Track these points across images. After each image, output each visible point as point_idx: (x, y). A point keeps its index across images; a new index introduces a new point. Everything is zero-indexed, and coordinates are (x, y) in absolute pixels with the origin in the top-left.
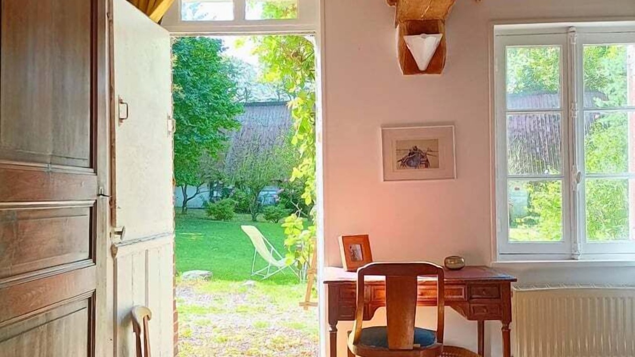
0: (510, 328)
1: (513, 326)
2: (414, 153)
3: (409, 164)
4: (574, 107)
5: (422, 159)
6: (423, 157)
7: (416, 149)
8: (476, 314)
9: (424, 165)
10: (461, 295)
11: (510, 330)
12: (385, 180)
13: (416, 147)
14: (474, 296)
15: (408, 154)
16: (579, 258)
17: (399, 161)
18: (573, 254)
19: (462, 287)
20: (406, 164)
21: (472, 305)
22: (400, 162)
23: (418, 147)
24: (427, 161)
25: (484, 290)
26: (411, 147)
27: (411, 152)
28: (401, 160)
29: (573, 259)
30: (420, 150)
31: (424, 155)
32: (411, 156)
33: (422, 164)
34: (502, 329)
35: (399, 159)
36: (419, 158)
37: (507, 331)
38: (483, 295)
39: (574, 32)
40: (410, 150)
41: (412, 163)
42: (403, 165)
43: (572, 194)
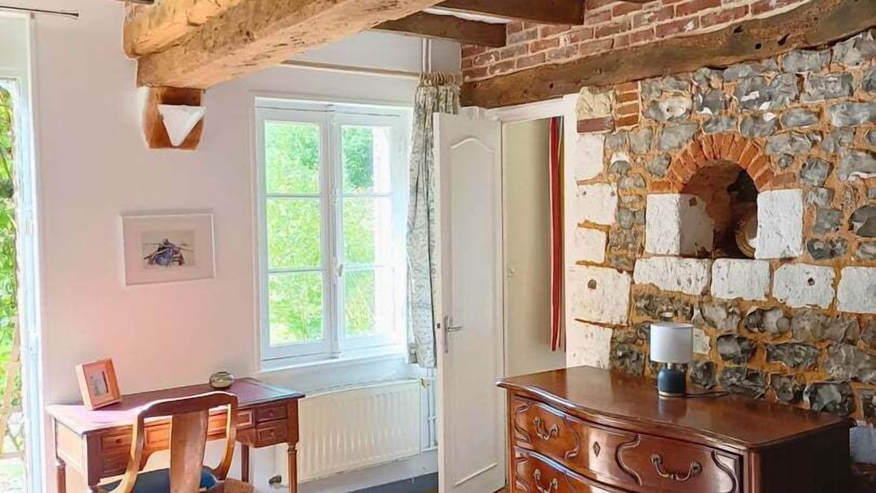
0: (296, 449)
1: (299, 446)
2: (164, 248)
3: (158, 262)
4: (335, 193)
5: (175, 256)
6: (176, 253)
7: (167, 243)
8: (264, 440)
9: (177, 263)
10: (248, 421)
11: (296, 451)
12: (127, 284)
13: (167, 240)
14: (261, 420)
15: (157, 249)
16: (340, 355)
17: (145, 258)
18: (334, 353)
19: (250, 413)
20: (154, 261)
21: (259, 430)
22: (147, 260)
23: (169, 240)
24: (181, 257)
25: (271, 411)
26: (161, 241)
27: (161, 247)
28: (148, 257)
29: (334, 358)
30: (171, 244)
31: (177, 250)
32: (161, 252)
33: (175, 261)
34: (288, 451)
35: (146, 256)
36: (171, 253)
37: (294, 452)
38: (271, 417)
39: (333, 111)
40: (160, 245)
41: (164, 260)
42: (151, 263)
43: (332, 287)
